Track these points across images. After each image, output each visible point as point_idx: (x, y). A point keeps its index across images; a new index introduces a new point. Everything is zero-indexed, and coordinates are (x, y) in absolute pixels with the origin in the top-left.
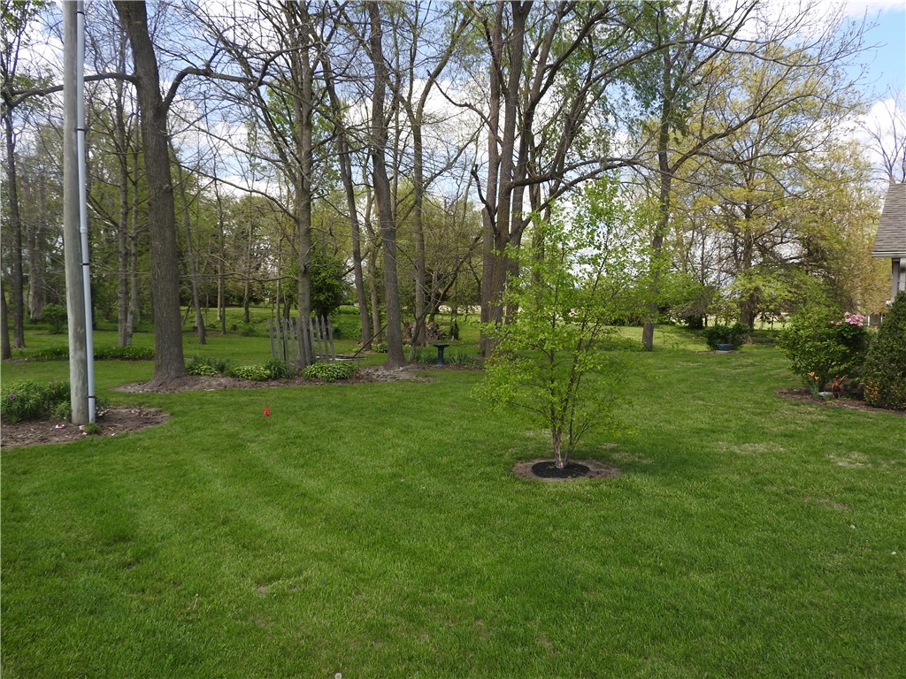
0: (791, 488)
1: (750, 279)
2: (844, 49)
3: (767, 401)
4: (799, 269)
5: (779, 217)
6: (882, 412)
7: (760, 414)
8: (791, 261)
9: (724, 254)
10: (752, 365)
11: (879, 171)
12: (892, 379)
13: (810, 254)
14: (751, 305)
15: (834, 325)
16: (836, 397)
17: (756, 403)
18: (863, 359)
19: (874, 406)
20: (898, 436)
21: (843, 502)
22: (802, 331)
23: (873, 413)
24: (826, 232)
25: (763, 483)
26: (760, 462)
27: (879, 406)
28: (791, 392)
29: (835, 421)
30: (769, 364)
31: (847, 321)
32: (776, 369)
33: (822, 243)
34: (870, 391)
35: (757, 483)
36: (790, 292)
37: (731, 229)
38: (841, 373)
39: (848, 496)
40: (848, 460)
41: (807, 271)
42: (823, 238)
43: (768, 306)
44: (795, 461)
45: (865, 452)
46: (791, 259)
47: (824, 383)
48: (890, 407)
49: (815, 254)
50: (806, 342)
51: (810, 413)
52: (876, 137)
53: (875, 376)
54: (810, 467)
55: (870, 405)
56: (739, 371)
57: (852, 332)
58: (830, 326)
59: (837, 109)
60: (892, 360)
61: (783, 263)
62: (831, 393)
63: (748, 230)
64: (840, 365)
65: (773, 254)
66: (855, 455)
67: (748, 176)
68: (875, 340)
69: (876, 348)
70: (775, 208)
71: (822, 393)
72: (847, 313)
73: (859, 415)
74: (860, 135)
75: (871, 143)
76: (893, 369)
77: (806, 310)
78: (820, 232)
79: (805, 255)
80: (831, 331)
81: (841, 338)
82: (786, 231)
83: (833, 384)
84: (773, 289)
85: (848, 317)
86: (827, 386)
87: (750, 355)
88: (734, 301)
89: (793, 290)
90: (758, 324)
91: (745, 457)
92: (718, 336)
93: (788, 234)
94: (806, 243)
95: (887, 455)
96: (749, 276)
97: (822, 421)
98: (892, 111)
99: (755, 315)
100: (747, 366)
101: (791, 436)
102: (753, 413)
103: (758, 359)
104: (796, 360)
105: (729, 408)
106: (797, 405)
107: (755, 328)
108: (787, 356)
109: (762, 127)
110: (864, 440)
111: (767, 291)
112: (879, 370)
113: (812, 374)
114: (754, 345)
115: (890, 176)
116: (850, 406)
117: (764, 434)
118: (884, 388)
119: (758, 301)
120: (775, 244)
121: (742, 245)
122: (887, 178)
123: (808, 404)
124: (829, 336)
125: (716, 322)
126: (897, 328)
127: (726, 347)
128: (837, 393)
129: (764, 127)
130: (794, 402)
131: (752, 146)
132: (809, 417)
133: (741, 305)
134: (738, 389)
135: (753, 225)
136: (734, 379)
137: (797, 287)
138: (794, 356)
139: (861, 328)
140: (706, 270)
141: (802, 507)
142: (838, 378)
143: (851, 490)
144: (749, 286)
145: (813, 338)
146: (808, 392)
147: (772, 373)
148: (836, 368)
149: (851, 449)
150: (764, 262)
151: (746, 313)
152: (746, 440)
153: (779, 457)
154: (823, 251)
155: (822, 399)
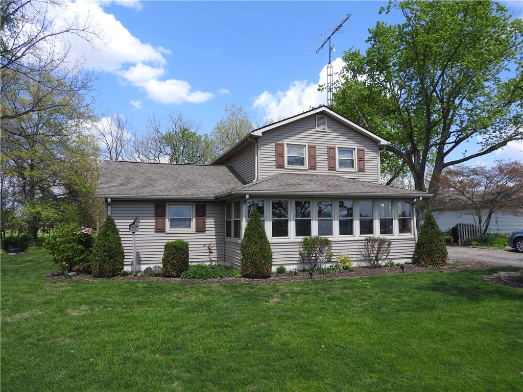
0: (41, 337)
1: (34, 207)
2: (84, 86)
3: (36, 283)
4: (64, 201)
5: (51, 171)
6: (101, 280)
7: (30, 292)
8: (60, 197)
9: (17, 190)
10: (32, 260)
11: (105, 152)
12: (105, 261)
13: (70, 193)
14: (35, 223)
15: (76, 234)
16: (78, 274)
17: (28, 285)
18: (91, 252)
19: (97, 277)
20: (106, 292)
21: (71, 337)
22: (58, 239)
23: (96, 281)
24: (77, 182)
25: (23, 338)
26: (24, 324)
27: (99, 277)
28: (53, 275)
29: (75, 289)
30: (42, 259)
31: (83, 231)
32: (46, 261)
33: (76, 188)
34: (95, 269)
35: (19, 339)
36: (58, 214)
37: (21, 175)
38: (80, 261)
39: (74, 333)
40: (78, 311)
41: (69, 203)
42: (76, 185)
43: (45, 223)
44: (47, 318)
45: (88, 304)
46: (60, 195)
47: (72, 267)
48: (104, 277)
49: (73, 194)
50: (60, 245)
51: (62, 286)
52: (103, 135)
53: (97, 261)
54: (55, 320)
55: (95, 277)
56: (21, 265)
57: (85, 237)
58: (74, 235)
59: (81, 116)
60: (105, 251)
61: (54, 197)
62: (75, 273)
63: (32, 177)
64: (80, 256)
65: (49, 192)
66: (83, 307)
67: (31, 145)
68: (96, 241)
69: (97, 246)
70: (48, 166)
71: (70, 274)
72: (83, 227)
73: (88, 283)
74: (94, 132)
75: (100, 137)
76: (105, 256)
77: (61, 226)
78: (75, 181)
79: (67, 194)
80: (74, 238)
81: (80, 242)
82: (56, 179)
83: (77, 267)
84: (48, 212)
85: (83, 229)
86: (73, 269)
87: (32, 254)
88: (23, 220)
89: (60, 213)
90: (40, 234)
91: (14, 324)
92: (11, 244)
93: (57, 181)
94: (68, 186)
95: (99, 303)
96: (33, 205)
97: (67, 291)
98: (110, 123)
99: (38, 229)
100: (28, 262)
101: (48, 303)
102: (26, 293)
103: (36, 256)
104: (55, 255)
105: (10, 291)
106: (55, 283)
107: (38, 236)
108: (50, 254)
109: (40, 117)
110: (89, 297)
111: (44, 214)
112: (98, 257)
113: (64, 263)
114: (37, 247)
115: (110, 155)
116: (84, 278)
117: (30, 305)
118: (101, 267)
119: (40, 220)
120: (50, 186)
121: (28, 185)
122: (109, 156)
123: (61, 281)
124: (74, 241)
125: (12, 234)
126: (107, 234)
127: (14, 250)
128: (78, 272)
129: (41, 117)
130: (53, 281)
131: (34, 127)
132: (61, 289)
133: (29, 222)
134: (19, 277)
135: (36, 174)
136: (17, 271)
137: (62, 211)
138: (54, 253)
139: (90, 235)
140: (3, 200)
141: (46, 347)
142: (78, 264)
143: (76, 329)
144: (32, 211)
145: (64, 242)
146: (62, 274)
147: (43, 264)
148: (78, 258)
149: (81, 304)
150: (43, 197)
151: (31, 227)
152: (18, 311)
153: (37, 318)
154: (77, 192)
155: (70, 277)
